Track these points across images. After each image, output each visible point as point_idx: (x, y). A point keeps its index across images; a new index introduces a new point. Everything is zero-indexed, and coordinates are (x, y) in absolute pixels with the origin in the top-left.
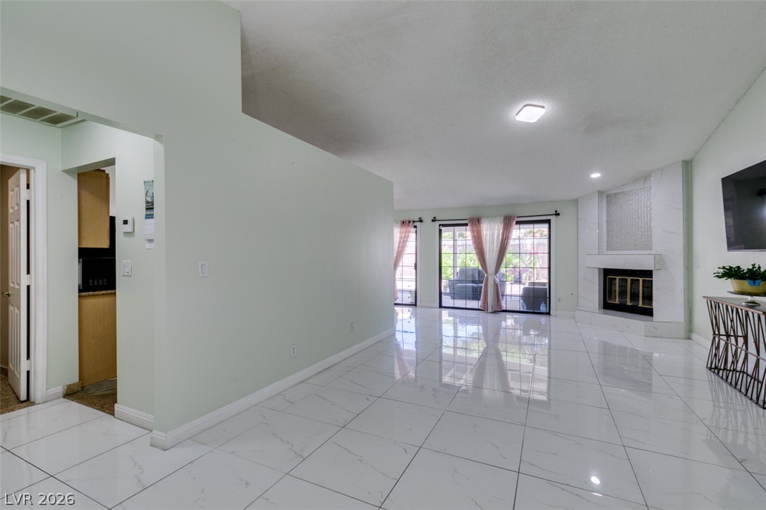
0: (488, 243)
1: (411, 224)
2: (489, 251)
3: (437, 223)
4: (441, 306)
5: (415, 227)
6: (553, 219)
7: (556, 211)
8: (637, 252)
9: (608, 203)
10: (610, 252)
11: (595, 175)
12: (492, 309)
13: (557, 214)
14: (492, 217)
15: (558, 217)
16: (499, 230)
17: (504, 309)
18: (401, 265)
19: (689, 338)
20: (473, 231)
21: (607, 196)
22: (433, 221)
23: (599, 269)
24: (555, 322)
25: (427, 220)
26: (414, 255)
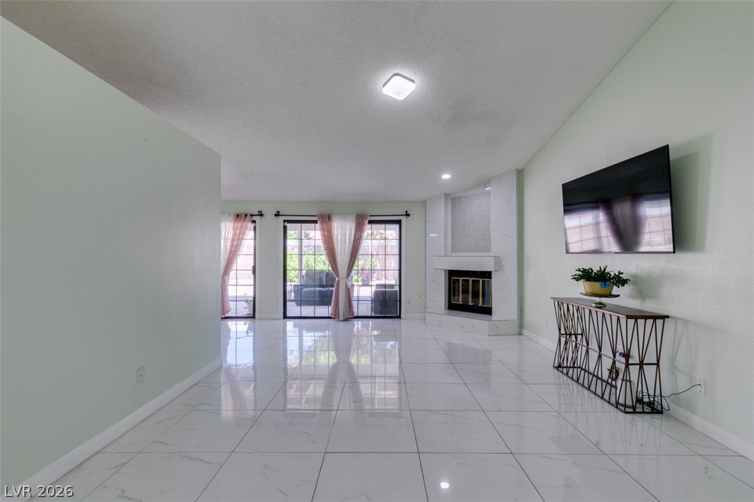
0: (339, 244)
1: (248, 218)
2: (341, 251)
3: (281, 219)
4: (285, 317)
5: (254, 222)
6: (403, 219)
7: (407, 212)
8: (478, 254)
9: (453, 207)
10: (453, 254)
11: (446, 177)
12: (344, 316)
13: (408, 215)
14: (344, 215)
15: (409, 218)
16: (350, 229)
17: (356, 315)
18: (235, 268)
19: (520, 334)
20: (323, 229)
21: (452, 200)
22: (276, 215)
23: (445, 270)
24: (405, 325)
25: (269, 213)
26: (252, 257)
